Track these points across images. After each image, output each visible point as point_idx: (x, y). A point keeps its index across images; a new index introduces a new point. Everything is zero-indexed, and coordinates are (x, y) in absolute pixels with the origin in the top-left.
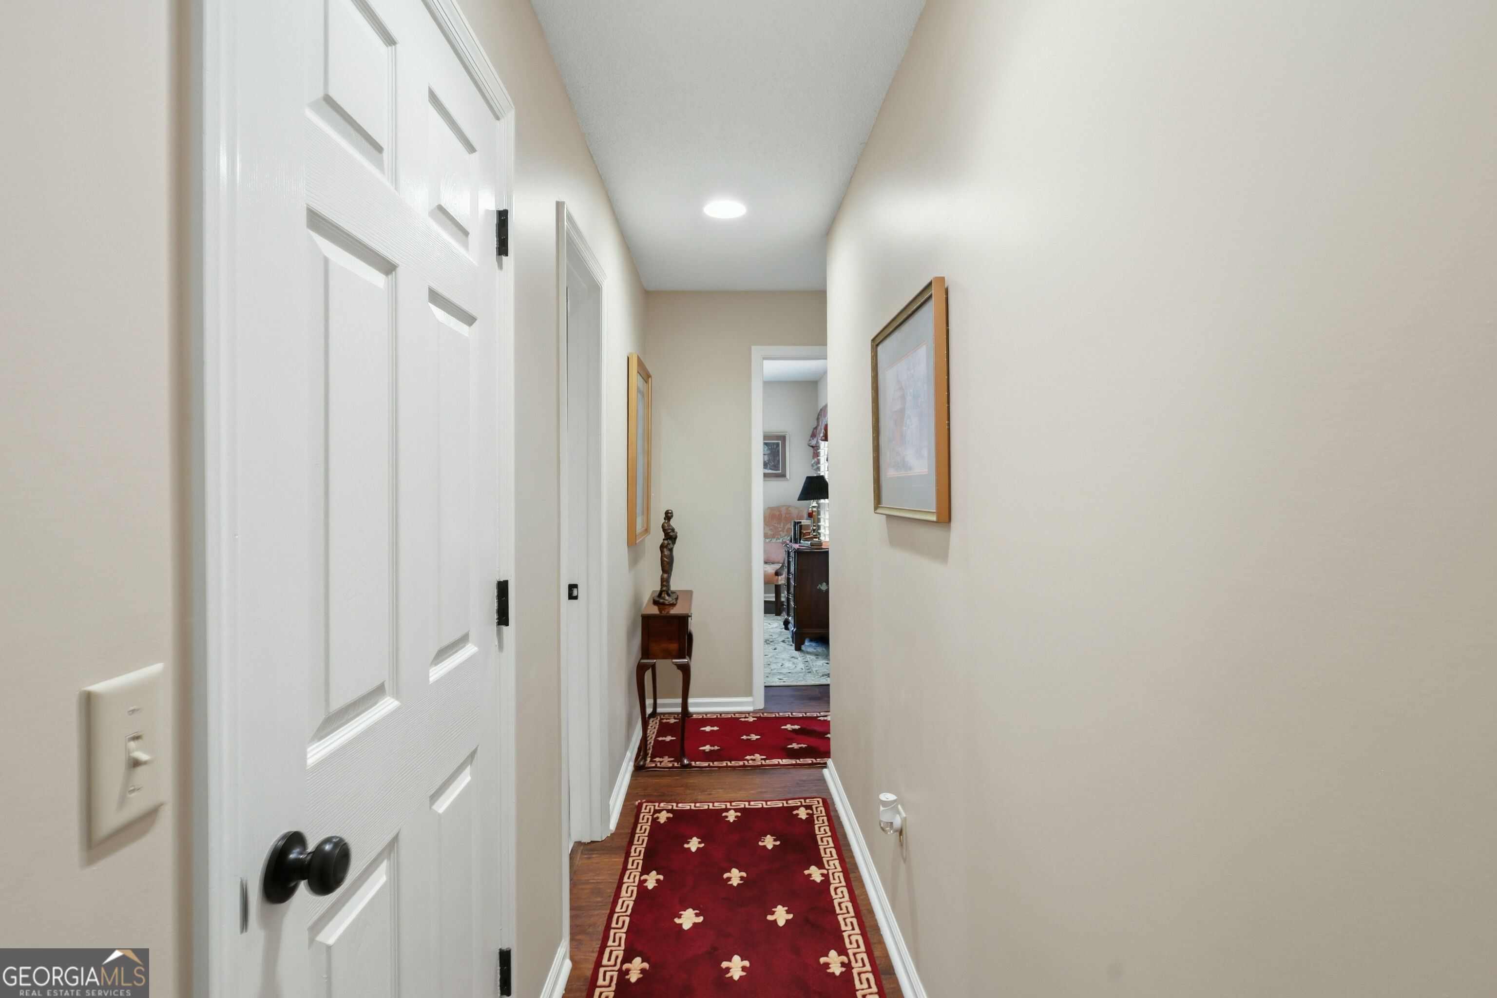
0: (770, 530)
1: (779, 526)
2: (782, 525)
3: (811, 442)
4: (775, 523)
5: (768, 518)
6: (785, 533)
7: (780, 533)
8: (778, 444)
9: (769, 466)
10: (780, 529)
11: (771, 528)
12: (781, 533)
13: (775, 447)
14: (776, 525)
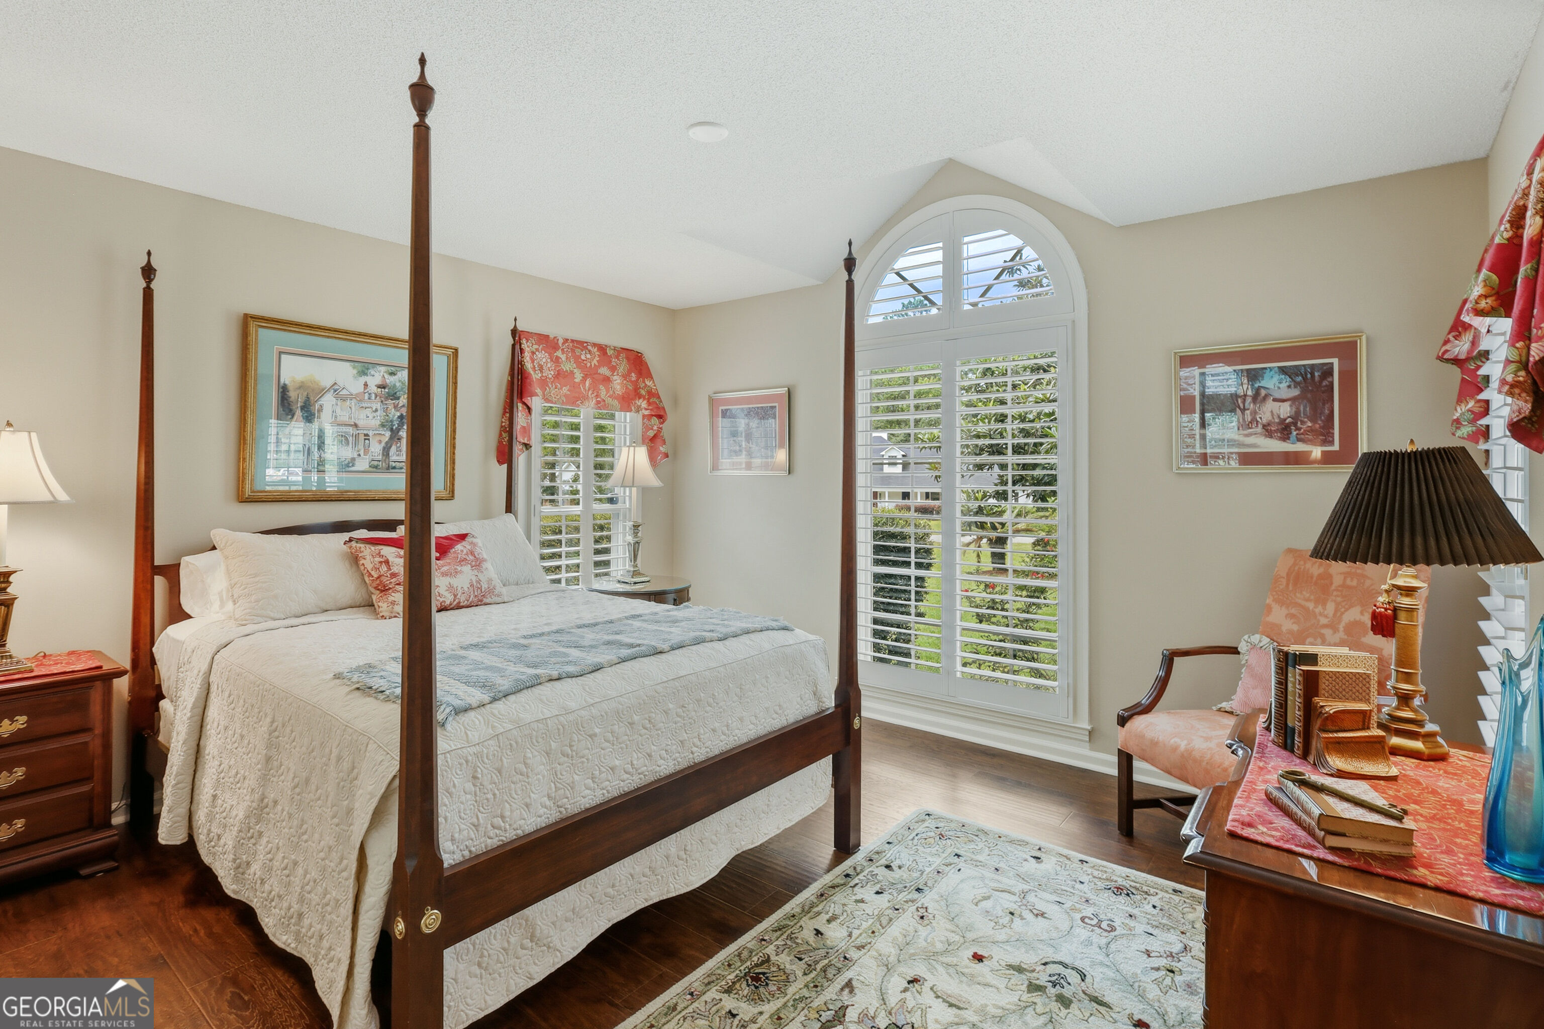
0: (1291, 616)
1: (1319, 609)
2: (1330, 607)
3: (1447, 347)
4: (1308, 600)
5: (1284, 581)
6: (1341, 635)
7: (1324, 631)
8: (1327, 372)
9: (1295, 433)
10: (1324, 621)
11: (1293, 611)
12: (1327, 632)
13: (1317, 378)
14: (1311, 605)
